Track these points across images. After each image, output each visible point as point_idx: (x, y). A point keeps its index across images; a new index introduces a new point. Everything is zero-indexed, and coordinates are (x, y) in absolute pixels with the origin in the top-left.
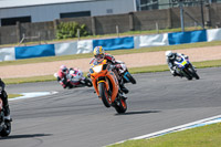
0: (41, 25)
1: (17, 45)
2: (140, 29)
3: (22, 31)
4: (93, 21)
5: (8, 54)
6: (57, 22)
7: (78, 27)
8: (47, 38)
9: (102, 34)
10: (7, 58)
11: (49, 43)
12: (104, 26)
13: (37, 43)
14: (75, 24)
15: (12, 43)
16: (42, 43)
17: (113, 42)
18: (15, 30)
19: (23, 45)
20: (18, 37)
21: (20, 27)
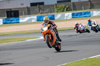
0: (48, 6)
1: (38, 15)
2: (93, 8)
3: (40, 9)
4: (72, 4)
5: (34, 19)
6: (56, 5)
7: (65, 7)
8: (51, 12)
9: (76, 10)
10: (33, 21)
11: (52, 14)
12: (77, 6)
13: (47, 14)
14: (64, 5)
15: (35, 14)
16: (49, 14)
17: (81, 14)
18: (36, 8)
19: (40, 15)
20: (38, 12)
21: (39, 7)
